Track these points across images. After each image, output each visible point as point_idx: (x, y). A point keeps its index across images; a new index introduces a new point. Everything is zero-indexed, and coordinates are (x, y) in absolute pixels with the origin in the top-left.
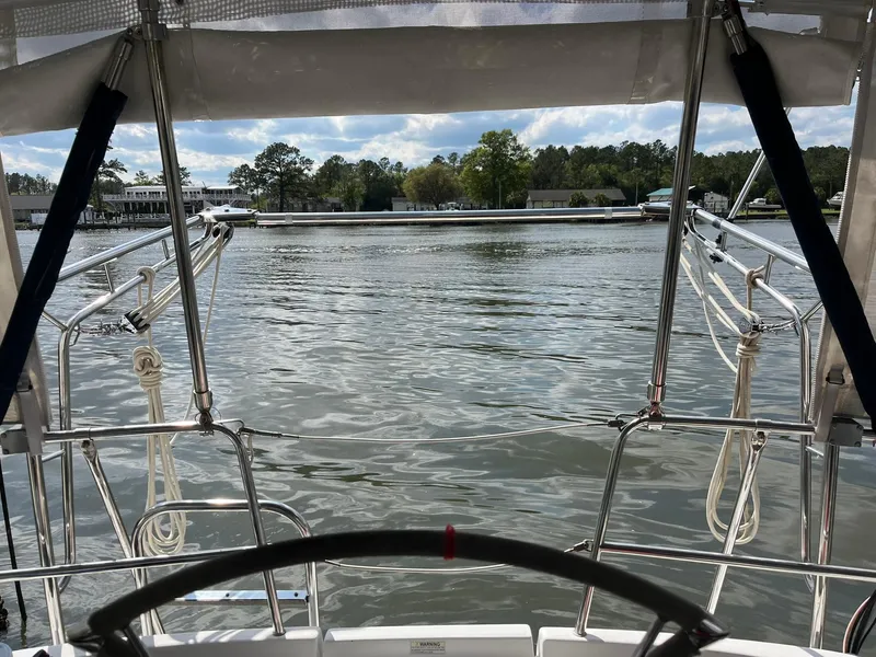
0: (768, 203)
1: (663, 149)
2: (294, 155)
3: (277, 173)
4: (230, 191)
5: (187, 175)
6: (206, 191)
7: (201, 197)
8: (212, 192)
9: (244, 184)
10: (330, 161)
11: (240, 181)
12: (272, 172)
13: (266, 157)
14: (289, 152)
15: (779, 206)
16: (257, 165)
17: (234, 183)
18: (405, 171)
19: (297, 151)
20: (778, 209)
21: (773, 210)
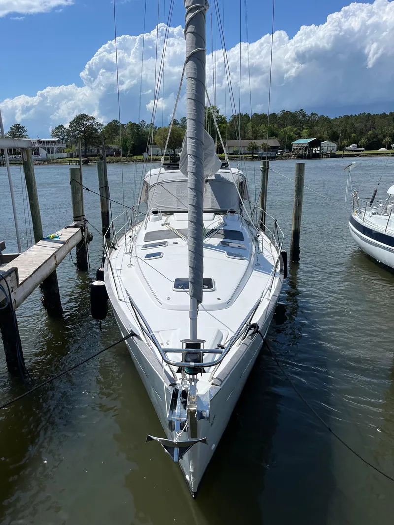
0: (358, 147)
1: (304, 115)
2: (92, 121)
3: (82, 132)
4: (54, 142)
5: (25, 131)
6: (40, 142)
7: (37, 145)
8: (44, 142)
9: (61, 137)
10: (111, 123)
11: (58, 135)
12: (80, 131)
13: (76, 122)
14: (88, 119)
15: (364, 149)
16: (71, 127)
17: (55, 136)
18: (155, 128)
19: (93, 119)
20: (363, 150)
21: (360, 151)
